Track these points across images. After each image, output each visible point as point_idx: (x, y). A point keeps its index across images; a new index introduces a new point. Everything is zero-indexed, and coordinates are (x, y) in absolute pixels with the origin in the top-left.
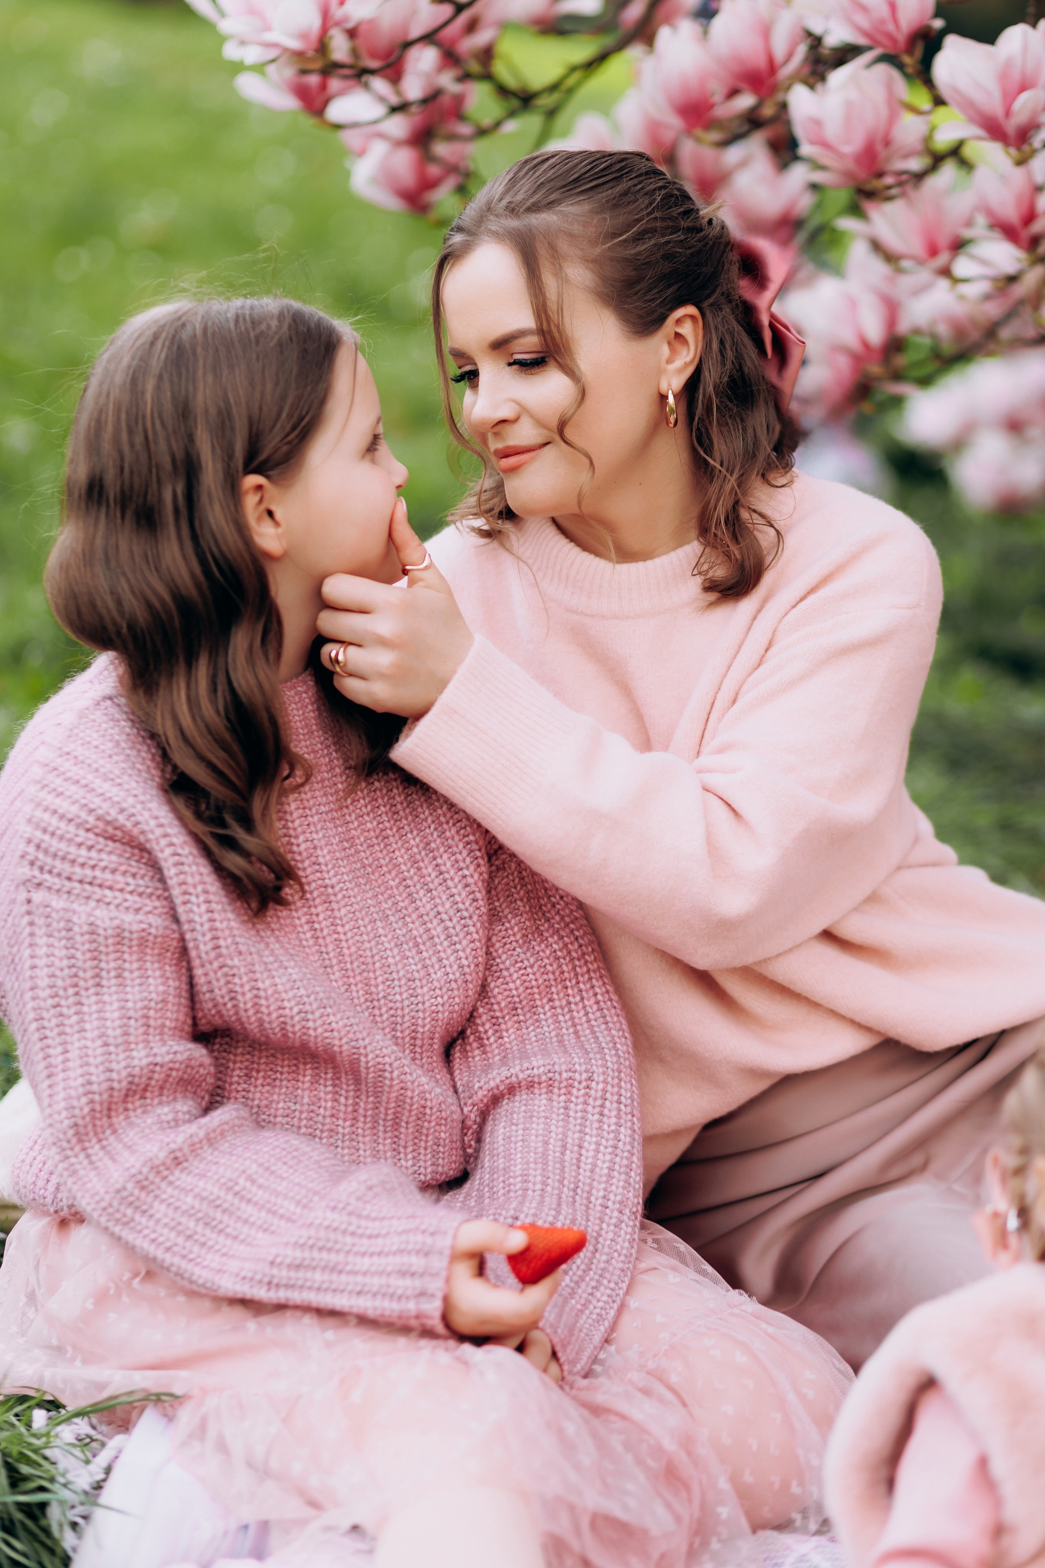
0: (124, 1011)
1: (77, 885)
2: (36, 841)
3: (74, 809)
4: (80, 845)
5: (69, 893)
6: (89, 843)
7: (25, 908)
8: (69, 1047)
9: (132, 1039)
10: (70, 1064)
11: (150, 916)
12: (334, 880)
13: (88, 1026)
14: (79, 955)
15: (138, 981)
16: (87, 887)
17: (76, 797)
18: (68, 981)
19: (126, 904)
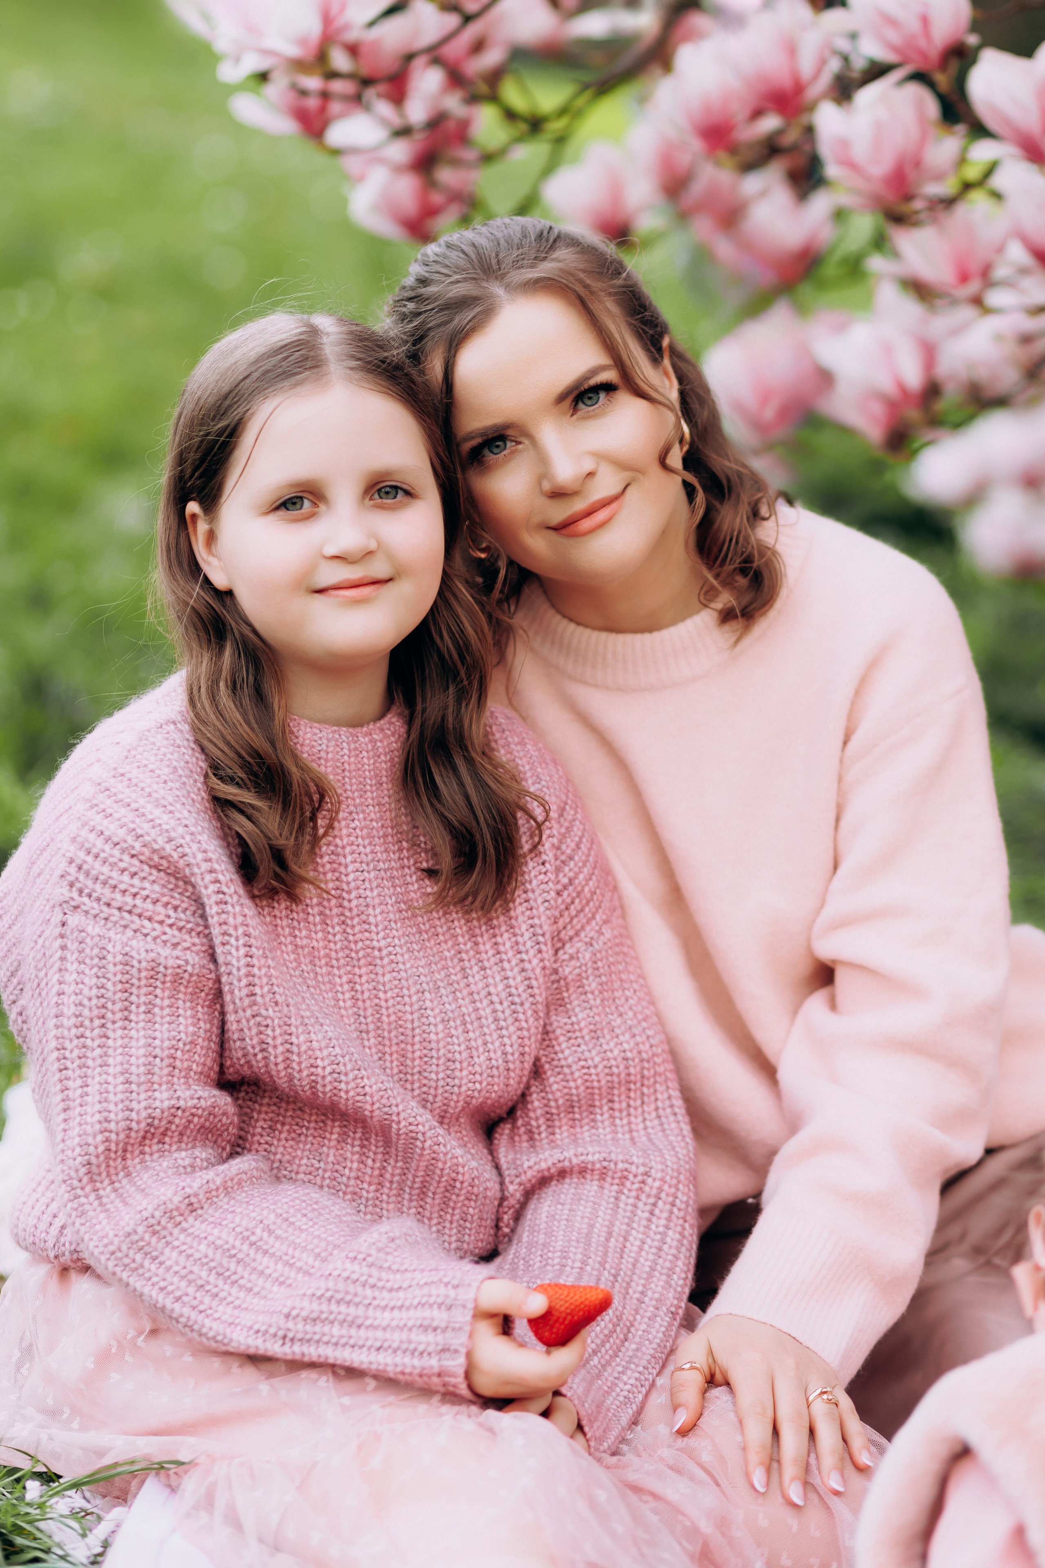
0: (150, 1049)
1: (116, 912)
2: (78, 862)
3: (121, 833)
4: (123, 871)
5: (106, 919)
6: (133, 870)
7: (58, 930)
8: (90, 1081)
9: (156, 1079)
10: (89, 1099)
11: (188, 952)
12: (383, 943)
13: (111, 1061)
14: (109, 985)
15: (168, 1019)
16: (126, 915)
17: (124, 820)
18: (96, 1012)
19: (164, 938)
